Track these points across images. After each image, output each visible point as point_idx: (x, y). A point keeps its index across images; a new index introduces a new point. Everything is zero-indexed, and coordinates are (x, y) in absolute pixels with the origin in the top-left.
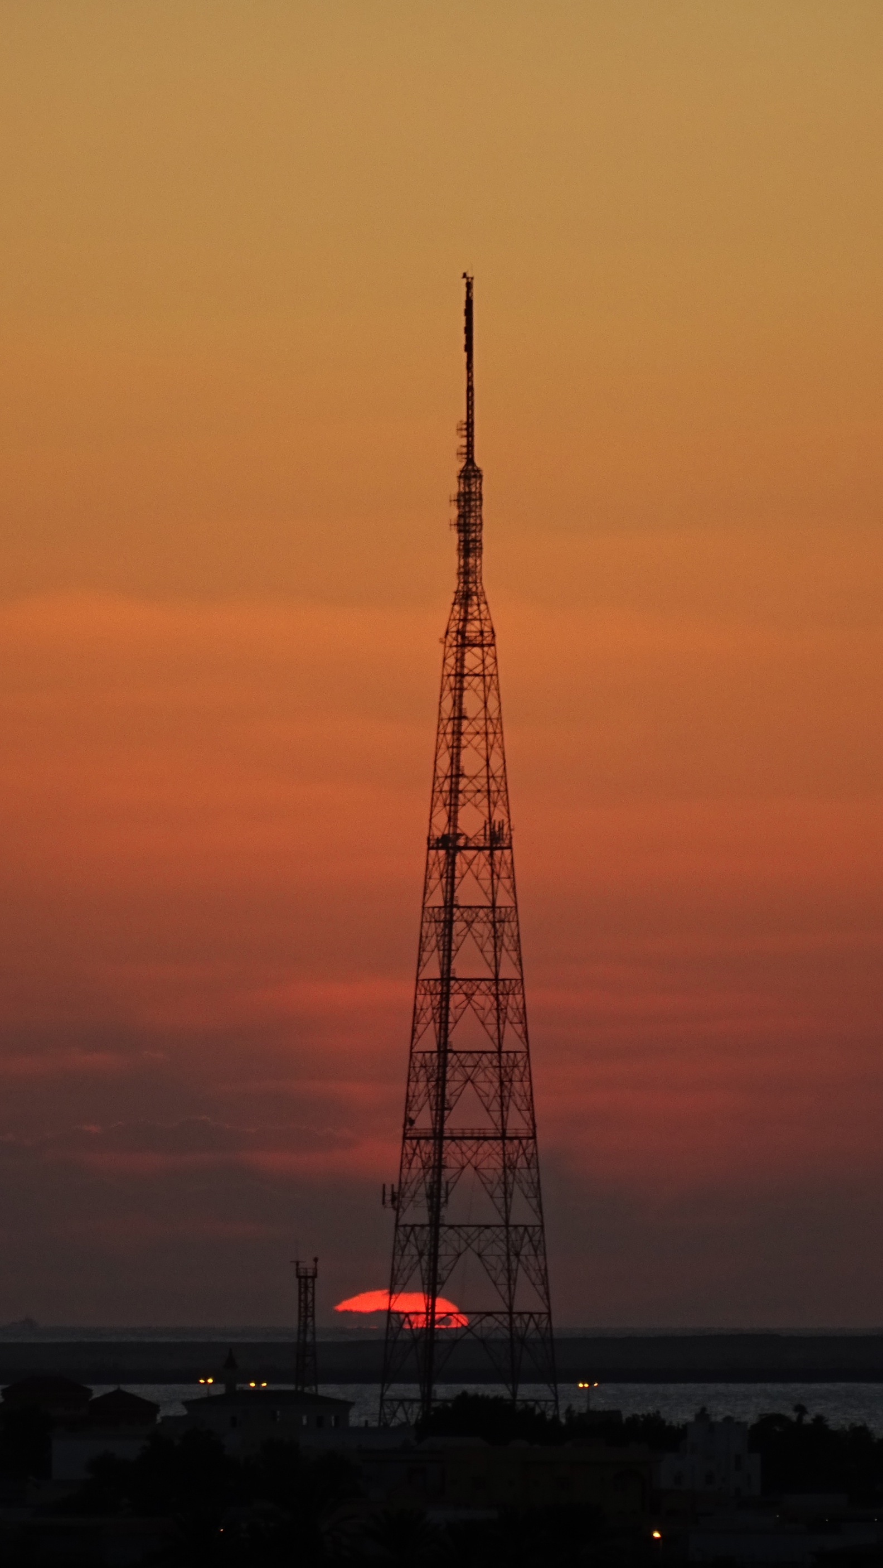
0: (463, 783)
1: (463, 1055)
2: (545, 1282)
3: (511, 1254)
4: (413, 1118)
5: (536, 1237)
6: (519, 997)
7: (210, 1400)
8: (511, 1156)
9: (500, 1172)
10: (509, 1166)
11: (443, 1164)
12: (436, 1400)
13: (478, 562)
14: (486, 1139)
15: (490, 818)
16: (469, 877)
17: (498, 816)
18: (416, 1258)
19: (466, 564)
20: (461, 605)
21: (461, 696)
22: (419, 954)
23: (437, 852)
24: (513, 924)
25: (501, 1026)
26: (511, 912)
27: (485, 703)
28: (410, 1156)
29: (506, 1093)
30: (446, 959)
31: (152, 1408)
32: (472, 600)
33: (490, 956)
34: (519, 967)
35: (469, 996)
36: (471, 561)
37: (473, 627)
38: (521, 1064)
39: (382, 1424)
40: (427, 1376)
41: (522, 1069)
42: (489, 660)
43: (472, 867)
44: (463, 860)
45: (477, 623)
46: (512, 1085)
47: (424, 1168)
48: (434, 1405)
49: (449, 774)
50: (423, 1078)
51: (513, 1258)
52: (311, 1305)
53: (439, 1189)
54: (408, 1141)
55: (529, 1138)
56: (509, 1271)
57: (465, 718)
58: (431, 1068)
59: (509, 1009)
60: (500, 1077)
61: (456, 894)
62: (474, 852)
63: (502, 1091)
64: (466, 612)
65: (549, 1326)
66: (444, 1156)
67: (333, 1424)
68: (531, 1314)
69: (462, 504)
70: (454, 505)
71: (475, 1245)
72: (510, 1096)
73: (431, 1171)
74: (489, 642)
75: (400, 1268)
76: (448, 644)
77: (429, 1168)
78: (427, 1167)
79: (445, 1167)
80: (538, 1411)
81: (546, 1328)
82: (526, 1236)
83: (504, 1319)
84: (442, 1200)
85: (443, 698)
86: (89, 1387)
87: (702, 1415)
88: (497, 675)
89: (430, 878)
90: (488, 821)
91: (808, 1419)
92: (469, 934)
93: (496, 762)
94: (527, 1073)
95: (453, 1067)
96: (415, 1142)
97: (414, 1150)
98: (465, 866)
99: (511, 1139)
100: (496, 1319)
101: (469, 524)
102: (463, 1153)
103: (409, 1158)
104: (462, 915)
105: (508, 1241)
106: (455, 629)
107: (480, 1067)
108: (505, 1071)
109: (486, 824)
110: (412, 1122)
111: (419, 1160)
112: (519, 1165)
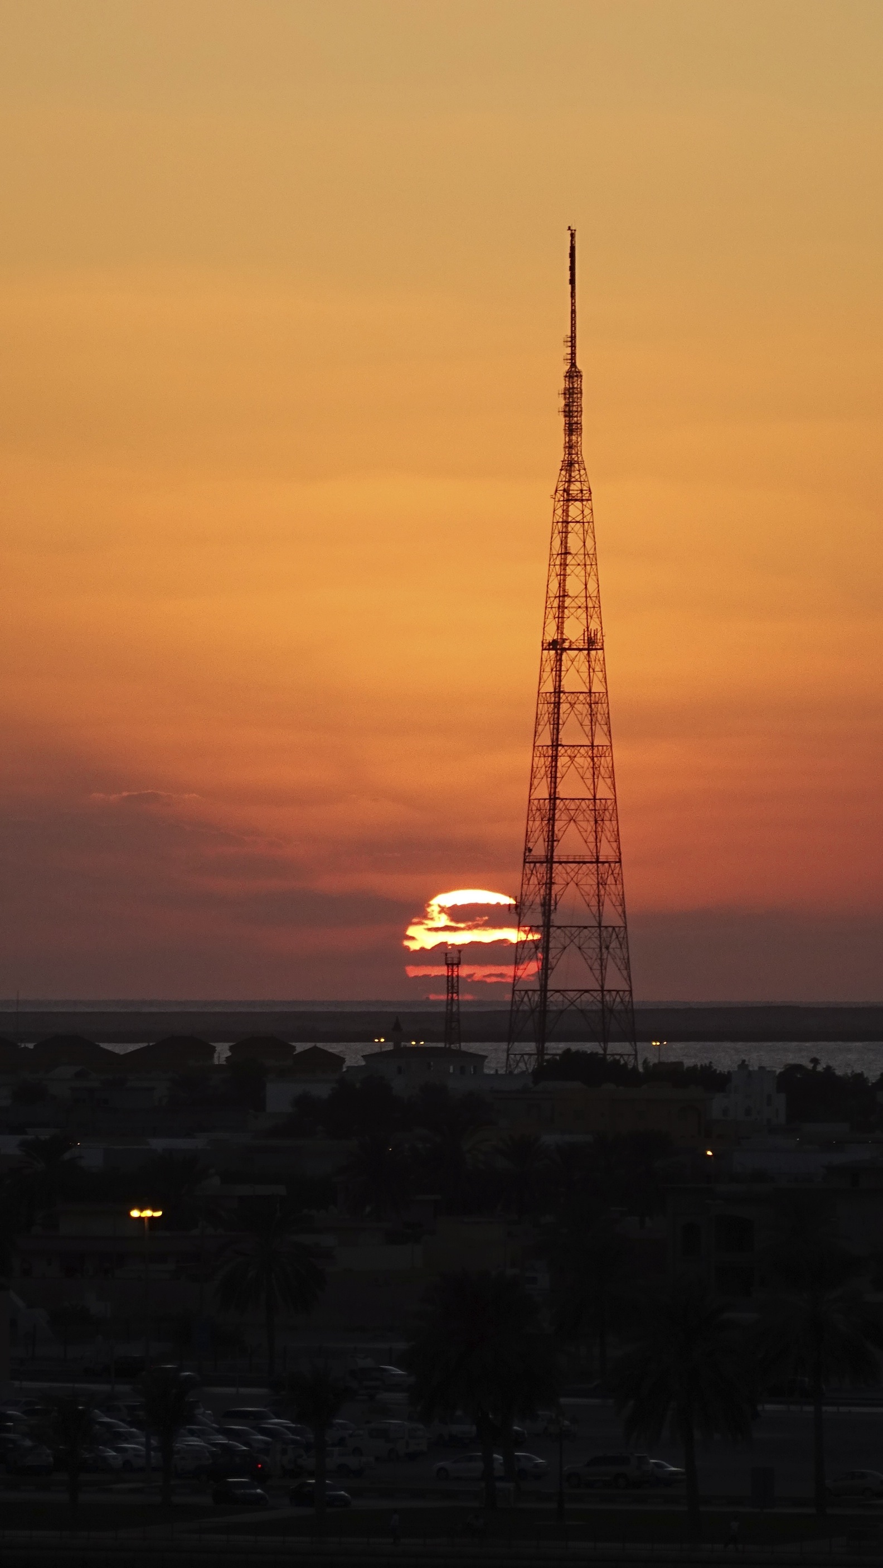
0: (568, 602)
1: (568, 801)
2: (628, 967)
3: (603, 947)
4: (531, 848)
5: (621, 935)
6: (609, 759)
7: (381, 1055)
8: (603, 875)
9: (595, 887)
10: (601, 883)
11: (553, 881)
12: (547, 1054)
13: (579, 439)
14: (584, 863)
15: (588, 628)
16: (572, 670)
17: (594, 626)
18: (533, 950)
19: (570, 440)
20: (566, 470)
21: (566, 537)
22: (536, 727)
23: (549, 652)
24: (605, 705)
25: (596, 780)
26: (603, 696)
27: (584, 543)
28: (529, 876)
29: (599, 829)
30: (555, 730)
31: (340, 1060)
32: (575, 467)
33: (587, 729)
34: (609, 737)
35: (572, 758)
36: (574, 438)
37: (575, 487)
38: (611, 808)
39: (508, 1072)
40: (541, 1037)
41: (611, 811)
42: (587, 511)
43: (574, 663)
44: (568, 658)
45: (578, 484)
46: (603, 823)
47: (539, 884)
48: (547, 1057)
49: (558, 595)
50: (538, 818)
51: (604, 950)
52: (456, 985)
53: (550, 900)
54: (527, 864)
55: (616, 862)
56: (601, 959)
57: (570, 553)
58: (544, 811)
59: (601, 768)
60: (595, 817)
61: (562, 683)
62: (577, 652)
63: (596, 828)
64: (570, 476)
65: (630, 1000)
66: (553, 875)
67: (472, 1072)
68: (618, 992)
69: (568, 396)
70: (562, 397)
71: (576, 941)
72: (602, 831)
73: (544, 886)
74: (587, 498)
75: (522, 957)
76: (557, 500)
77: (543, 884)
78: (541, 883)
79: (554, 883)
80: (622, 1062)
81: (629, 1002)
82: (614, 934)
83: (598, 996)
84: (552, 908)
85: (553, 539)
86: (294, 1044)
87: (743, 1065)
88: (593, 522)
89: (543, 671)
90: (586, 630)
91: (820, 1068)
92: (572, 712)
93: (592, 586)
94: (614, 815)
95: (560, 810)
96: (532, 865)
97: (532, 871)
98: (570, 663)
99: (603, 863)
100: (592, 995)
101: (572, 411)
102: (567, 873)
103: (528, 877)
104: (567, 698)
105: (600, 938)
106: (562, 488)
107: (580, 810)
108: (599, 813)
109: (584, 632)
110: (530, 850)
111: (536, 878)
112: (609, 882)
